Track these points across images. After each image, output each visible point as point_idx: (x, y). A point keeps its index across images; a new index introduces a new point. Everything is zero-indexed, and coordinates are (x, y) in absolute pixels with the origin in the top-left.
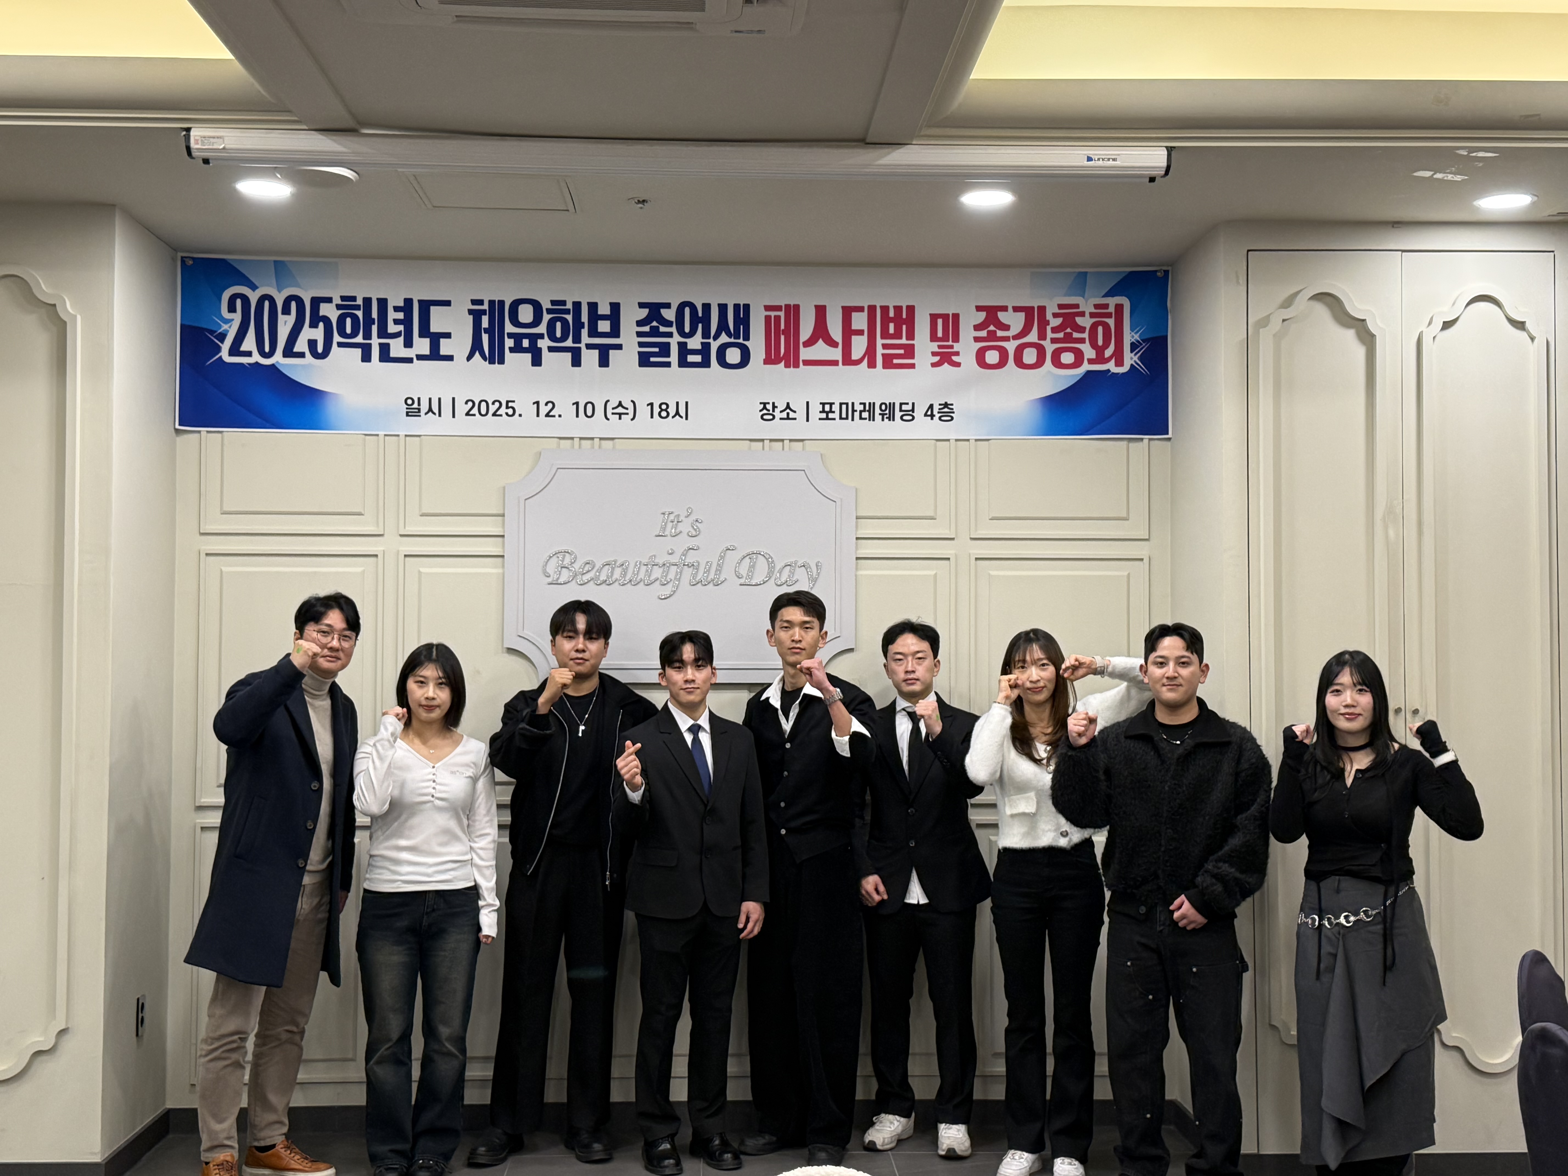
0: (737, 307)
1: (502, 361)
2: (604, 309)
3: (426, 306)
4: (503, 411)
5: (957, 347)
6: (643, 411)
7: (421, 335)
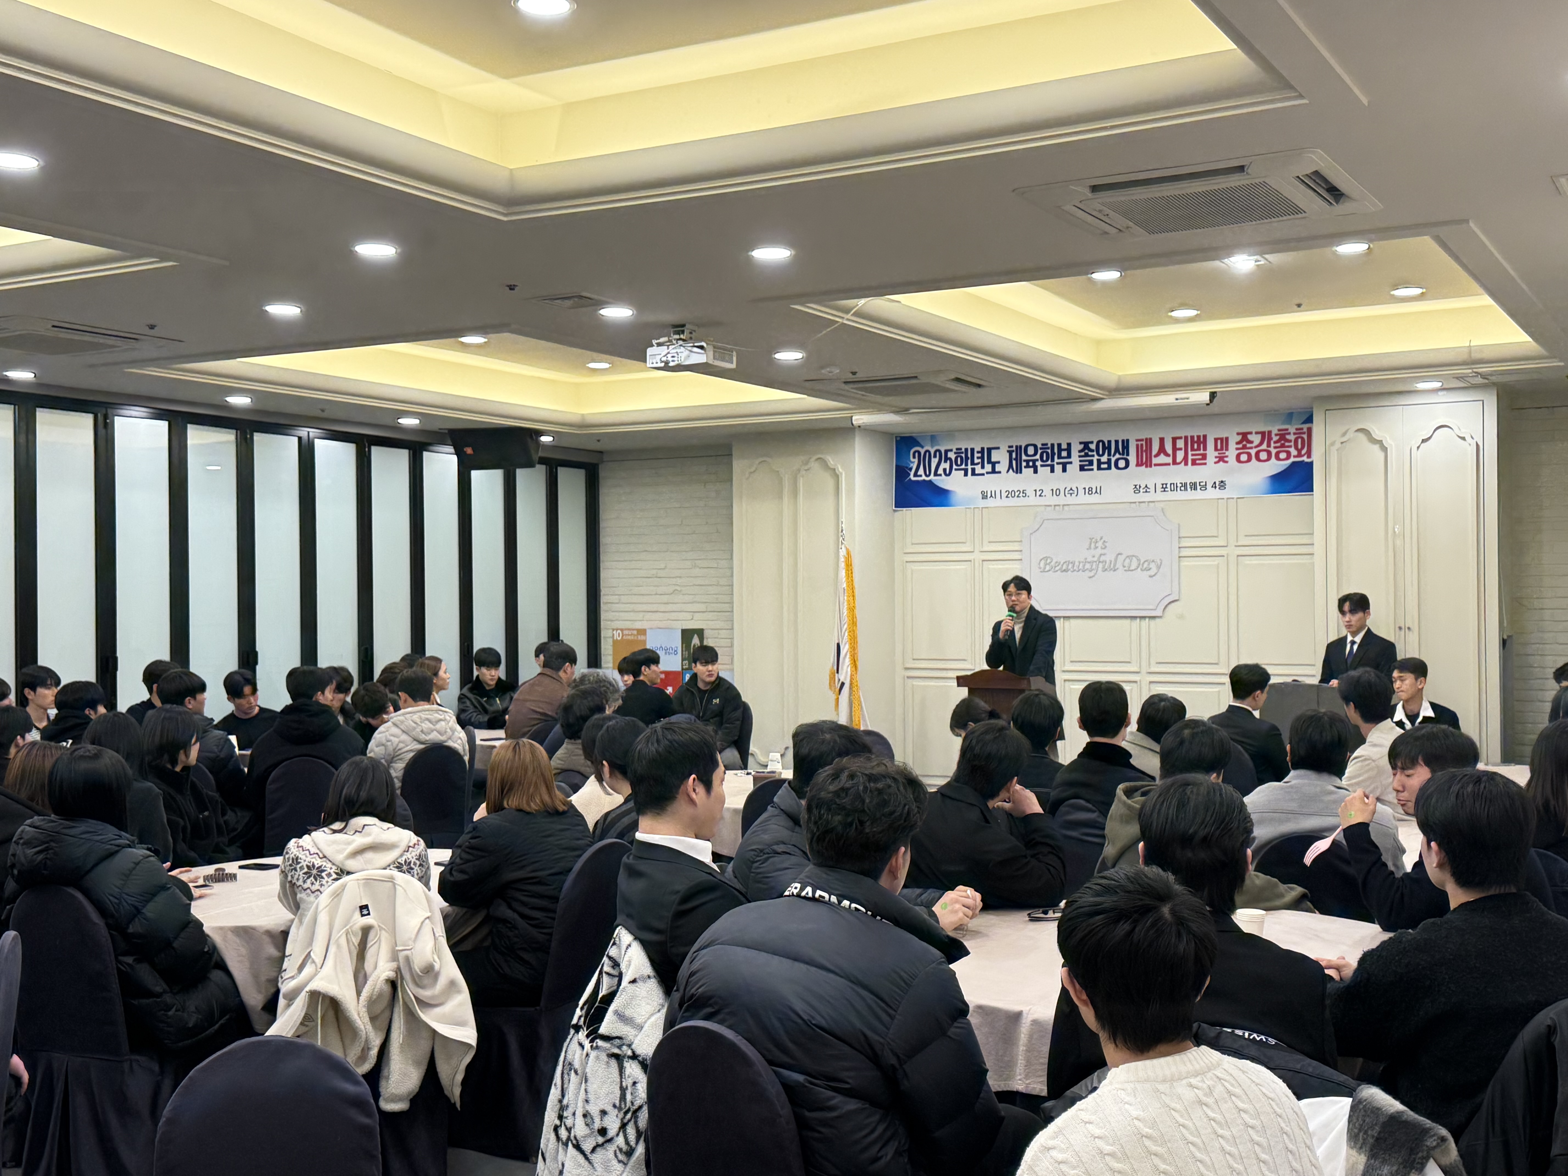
0: (1123, 441)
1: (1021, 472)
2: (1064, 446)
3: (989, 450)
4: (1021, 494)
5: (1227, 453)
6: (1081, 491)
7: (988, 463)
